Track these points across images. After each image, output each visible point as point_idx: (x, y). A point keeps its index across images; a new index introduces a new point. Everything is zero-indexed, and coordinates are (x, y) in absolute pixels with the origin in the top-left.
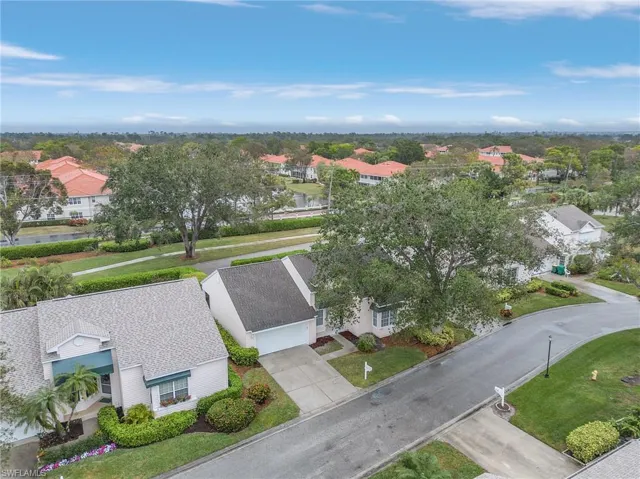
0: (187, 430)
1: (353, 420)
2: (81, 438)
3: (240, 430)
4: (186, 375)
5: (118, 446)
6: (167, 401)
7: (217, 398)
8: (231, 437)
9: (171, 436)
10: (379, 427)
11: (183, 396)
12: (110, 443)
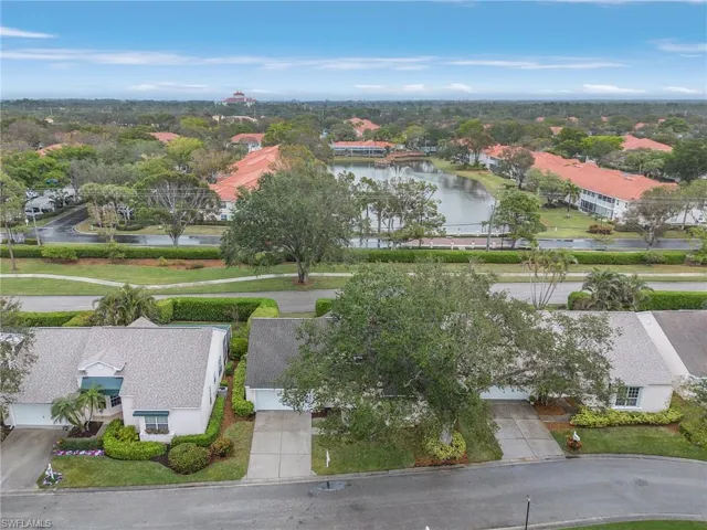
0: (153, 459)
1: (278, 502)
2: (93, 437)
3: (186, 473)
4: (165, 414)
5: (105, 454)
6: (151, 430)
7: (187, 440)
8: (178, 477)
9: (140, 460)
10: (291, 518)
11: (164, 430)
12: (102, 449)
